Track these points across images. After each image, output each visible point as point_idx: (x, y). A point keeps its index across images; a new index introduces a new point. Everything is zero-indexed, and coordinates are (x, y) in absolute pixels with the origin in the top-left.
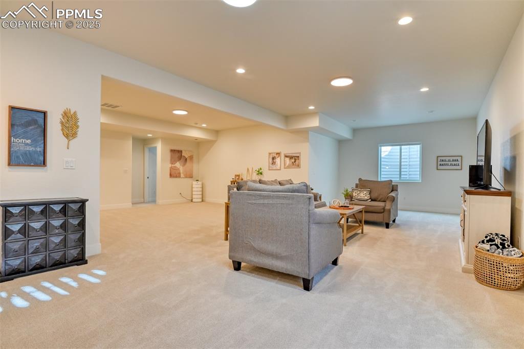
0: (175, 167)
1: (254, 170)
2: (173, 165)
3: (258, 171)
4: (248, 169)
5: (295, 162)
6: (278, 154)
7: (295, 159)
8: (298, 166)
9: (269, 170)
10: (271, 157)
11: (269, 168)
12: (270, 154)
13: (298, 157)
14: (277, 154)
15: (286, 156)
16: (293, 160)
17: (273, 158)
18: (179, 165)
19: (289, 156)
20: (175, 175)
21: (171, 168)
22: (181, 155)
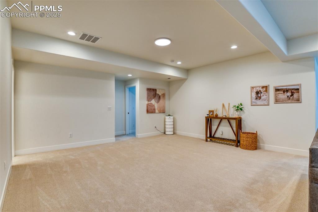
0: (151, 103)
1: (231, 106)
2: (149, 102)
3: (238, 107)
4: (223, 105)
5: (292, 95)
6: (266, 88)
7: (292, 92)
8: (298, 100)
9: (251, 105)
10: (255, 91)
11: (252, 103)
12: (253, 88)
13: (298, 89)
14: (263, 87)
15: (277, 90)
16: (289, 94)
17: (257, 93)
18: (154, 102)
19: (282, 89)
20: (151, 111)
21: (148, 105)
22: (156, 93)
